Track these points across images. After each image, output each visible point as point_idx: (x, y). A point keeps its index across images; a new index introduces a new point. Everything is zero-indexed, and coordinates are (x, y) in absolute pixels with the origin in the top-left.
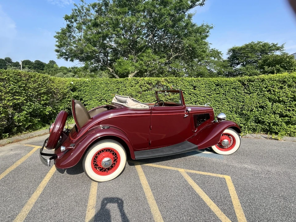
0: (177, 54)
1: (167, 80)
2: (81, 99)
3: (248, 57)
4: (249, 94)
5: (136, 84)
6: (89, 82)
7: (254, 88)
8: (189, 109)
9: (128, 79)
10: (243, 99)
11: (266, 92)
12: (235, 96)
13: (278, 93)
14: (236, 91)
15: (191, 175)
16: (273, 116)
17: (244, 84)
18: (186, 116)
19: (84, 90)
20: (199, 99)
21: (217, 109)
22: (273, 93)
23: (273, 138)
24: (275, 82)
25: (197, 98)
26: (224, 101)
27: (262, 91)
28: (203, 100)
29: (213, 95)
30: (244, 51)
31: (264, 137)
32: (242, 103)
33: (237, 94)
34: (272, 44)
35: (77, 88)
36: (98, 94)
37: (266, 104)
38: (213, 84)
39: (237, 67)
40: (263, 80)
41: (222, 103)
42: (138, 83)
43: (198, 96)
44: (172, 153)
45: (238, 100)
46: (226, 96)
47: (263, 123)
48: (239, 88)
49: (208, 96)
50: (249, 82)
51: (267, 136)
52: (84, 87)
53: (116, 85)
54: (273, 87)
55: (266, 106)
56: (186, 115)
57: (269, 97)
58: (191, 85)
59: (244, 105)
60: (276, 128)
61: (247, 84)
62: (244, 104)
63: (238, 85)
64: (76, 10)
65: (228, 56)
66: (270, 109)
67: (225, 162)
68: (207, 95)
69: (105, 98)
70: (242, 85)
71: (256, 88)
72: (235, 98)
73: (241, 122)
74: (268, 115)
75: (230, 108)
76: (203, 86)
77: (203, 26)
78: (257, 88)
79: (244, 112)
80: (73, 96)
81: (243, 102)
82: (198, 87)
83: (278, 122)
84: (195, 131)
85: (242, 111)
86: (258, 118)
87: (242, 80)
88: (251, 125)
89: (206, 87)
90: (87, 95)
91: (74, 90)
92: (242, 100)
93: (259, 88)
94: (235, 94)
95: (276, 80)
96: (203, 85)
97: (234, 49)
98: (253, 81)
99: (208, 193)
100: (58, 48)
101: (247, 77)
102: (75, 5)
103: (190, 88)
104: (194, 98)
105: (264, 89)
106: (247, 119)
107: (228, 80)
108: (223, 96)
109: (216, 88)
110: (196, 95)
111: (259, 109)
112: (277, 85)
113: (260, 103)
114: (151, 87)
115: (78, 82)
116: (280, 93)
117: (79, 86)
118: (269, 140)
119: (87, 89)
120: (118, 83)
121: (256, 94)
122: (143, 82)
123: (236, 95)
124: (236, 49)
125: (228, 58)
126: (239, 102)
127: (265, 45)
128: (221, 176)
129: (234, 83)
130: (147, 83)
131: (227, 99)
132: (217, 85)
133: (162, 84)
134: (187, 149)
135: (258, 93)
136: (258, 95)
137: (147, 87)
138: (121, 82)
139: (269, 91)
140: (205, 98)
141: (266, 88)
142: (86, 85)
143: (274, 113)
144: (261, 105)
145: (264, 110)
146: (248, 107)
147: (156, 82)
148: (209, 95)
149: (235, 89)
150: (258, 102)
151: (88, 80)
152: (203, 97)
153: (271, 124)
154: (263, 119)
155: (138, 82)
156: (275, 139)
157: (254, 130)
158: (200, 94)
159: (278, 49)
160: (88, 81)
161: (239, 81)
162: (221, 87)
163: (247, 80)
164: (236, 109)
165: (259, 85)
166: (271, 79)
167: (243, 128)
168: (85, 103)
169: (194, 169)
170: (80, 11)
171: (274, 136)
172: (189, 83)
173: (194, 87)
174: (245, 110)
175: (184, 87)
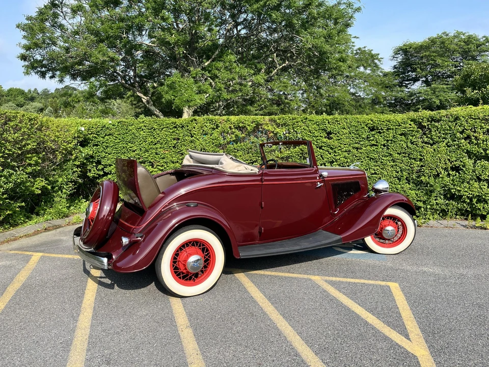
0: (287, 63)
1: (275, 121)
2: (99, 163)
3: (436, 66)
4: (432, 145)
5: (214, 129)
6: (113, 125)
7: (440, 133)
8: (325, 174)
9: (195, 120)
10: (421, 155)
11: (463, 141)
12: (405, 150)
13: (483, 141)
14: (407, 139)
15: (332, 283)
16: (476, 184)
17: (421, 126)
18: (319, 185)
19: (104, 144)
20: (338, 157)
21: (373, 174)
22: (475, 142)
23: (477, 225)
24: (478, 120)
25: (334, 155)
26: (385, 159)
27: (456, 138)
28: (346, 158)
29: (364, 148)
30: (427, 53)
31: (462, 225)
32: (418, 162)
33: (409, 144)
34: (484, 37)
35: (90, 140)
36: (134, 151)
37: (464, 163)
38: (364, 128)
39: (413, 87)
40: (457, 118)
41: (382, 162)
42: (217, 128)
43: (336, 150)
44: (298, 248)
45: (412, 156)
46: (388, 149)
47: (458, 198)
48: (412, 133)
49: (355, 151)
50: (431, 122)
51: (466, 223)
52: (104, 138)
53: (171, 131)
54: (475, 132)
55: (463, 166)
56: (319, 183)
57: (467, 150)
58: (323, 130)
59: (422, 166)
60: (484, 208)
61: (428, 125)
62: (422, 164)
63: (410, 128)
65: (394, 63)
66: (471, 171)
67: (389, 264)
68: (353, 148)
69: (150, 159)
70: (418, 128)
71: (444, 134)
72: (406, 153)
73: (418, 199)
74: (468, 183)
75: (398, 172)
76: (345, 131)
77: (339, 3)
78: (446, 134)
79: (423, 178)
80: (83, 155)
81: (421, 160)
82: (336, 134)
83: (485, 196)
84: (336, 213)
85: (419, 177)
86: (449, 190)
87: (419, 119)
88: (437, 204)
89: (350, 133)
90: (109, 154)
91: (84, 143)
92: (419, 157)
93: (450, 133)
94: (405, 146)
95: (479, 118)
96: (344, 128)
97: (406, 49)
98: (438, 121)
99: (362, 304)
101: (428, 113)
103: (320, 136)
104: (329, 155)
105: (458, 135)
106: (429, 193)
107: (392, 118)
108: (383, 149)
109: (369, 135)
110: (332, 149)
111: (451, 172)
112: (482, 128)
113: (453, 162)
114: (243, 135)
115: (93, 127)
116: (486, 141)
117: (95, 135)
118: (471, 230)
119: (111, 141)
120: (175, 127)
121: (444, 144)
122: (228, 126)
123: (407, 146)
124: (410, 48)
125: (395, 67)
126: (413, 161)
127: (469, 40)
128: (383, 283)
129: (402, 125)
130: (236, 128)
131: (391, 155)
132: (372, 129)
133: (266, 128)
134: (324, 242)
135: (449, 142)
136: (448, 146)
137: (236, 136)
138: (183, 127)
139: (468, 137)
140: (349, 154)
141: (462, 133)
142: (108, 132)
143: (479, 179)
144: (454, 165)
145: (459, 173)
146: (431, 169)
147: (254, 125)
148: (357, 148)
149: (405, 136)
150: (449, 160)
151: (110, 122)
152: (346, 151)
153: (475, 200)
154: (459, 191)
155: (217, 125)
156: (482, 228)
157: (444, 213)
158: (340, 146)
160: (110, 124)
161: (411, 121)
162: (380, 133)
163: (428, 119)
164: (409, 174)
165: (449, 127)
166: (471, 115)
167: (422, 209)
168: (106, 170)
169: (336, 276)
171: (479, 222)
172: (318, 125)
173: (327, 133)
174: (425, 176)
175: (309, 133)
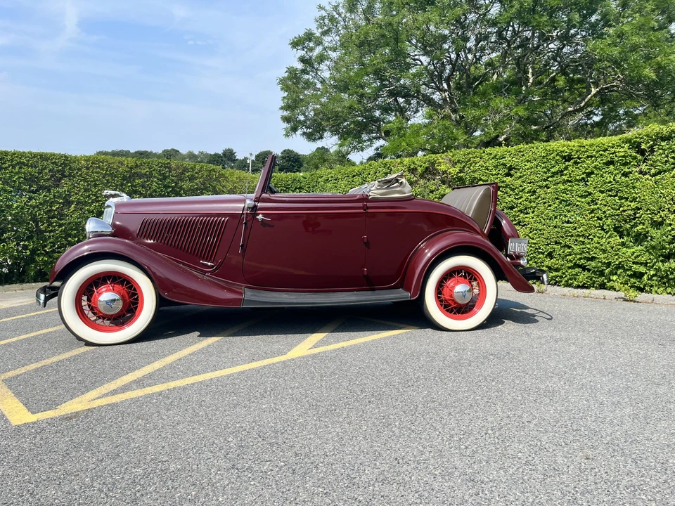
6: (305, 178)
7: (667, 157)
10: (635, 193)
12: (611, 185)
17: (639, 150)
20: (519, 201)
21: (566, 223)
25: (515, 198)
26: (583, 200)
28: (530, 202)
29: (553, 187)
32: (632, 204)
33: (618, 177)
38: (555, 158)
41: (577, 206)
43: (517, 191)
45: (621, 195)
48: (623, 160)
50: (656, 141)
52: (293, 191)
53: (351, 180)
58: (502, 165)
59: (638, 209)
62: (637, 205)
64: (323, 18)
72: (612, 191)
75: (601, 219)
76: (528, 165)
79: (640, 227)
81: (634, 199)
82: (519, 169)
87: (636, 138)
92: (633, 195)
94: (610, 179)
96: (528, 161)
98: (667, 139)
100: (286, 113)
102: (321, 8)
103: (499, 174)
110: (513, 190)
114: (415, 179)
115: (282, 180)
117: (283, 188)
121: (673, 173)
123: (614, 180)
126: (624, 201)
129: (611, 149)
130: (409, 171)
131: (590, 193)
132: (567, 159)
142: (298, 185)
146: (651, 213)
147: (426, 165)
149: (613, 165)
152: (530, 192)
155: (391, 169)
158: (521, 186)
160: (302, 176)
161: (625, 142)
162: (576, 164)
164: (619, 221)
167: (645, 276)
170: (332, 19)
172: (497, 159)
173: (508, 170)
174: (643, 224)
175: (487, 171)
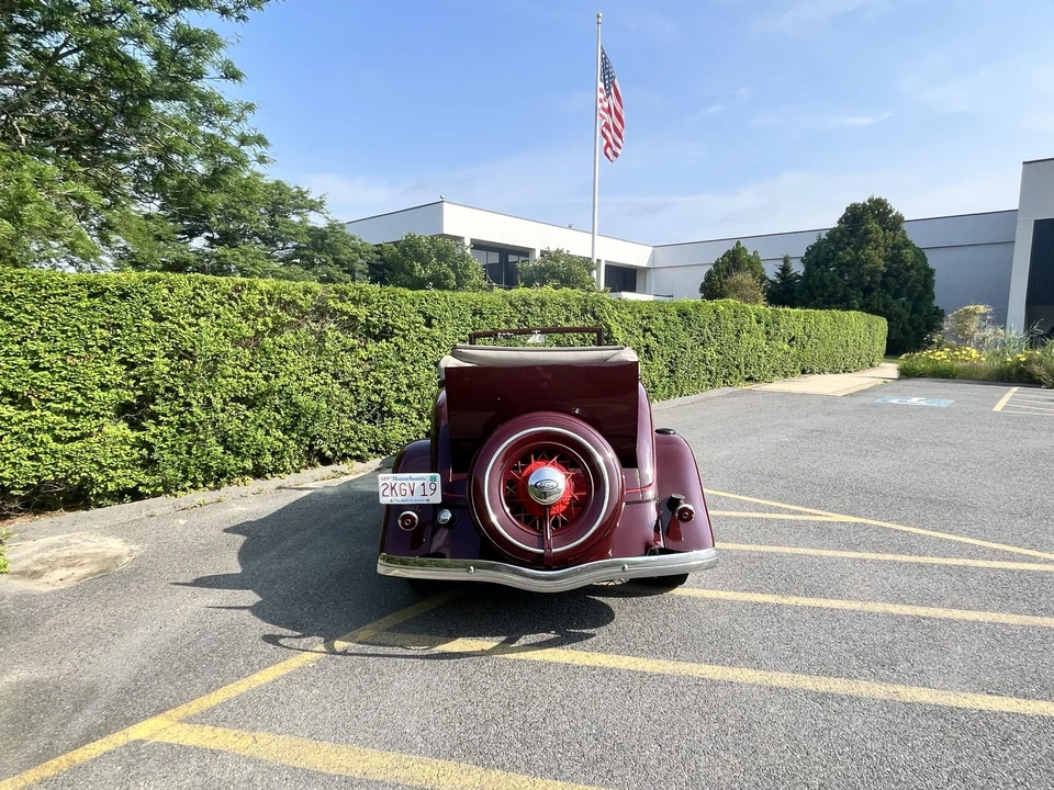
5: (220, 304)
38: (467, 310)
42: (228, 302)
43: (441, 343)
50: (525, 307)
63: (511, 312)
76: (448, 315)
96: (447, 311)
103: (419, 322)
104: (433, 351)
110: (436, 342)
129: (503, 308)
130: (273, 303)
132: (475, 313)
137: (277, 319)
138: (126, 294)
158: (445, 338)
159: (314, 206)
172: (413, 305)
173: (426, 317)
